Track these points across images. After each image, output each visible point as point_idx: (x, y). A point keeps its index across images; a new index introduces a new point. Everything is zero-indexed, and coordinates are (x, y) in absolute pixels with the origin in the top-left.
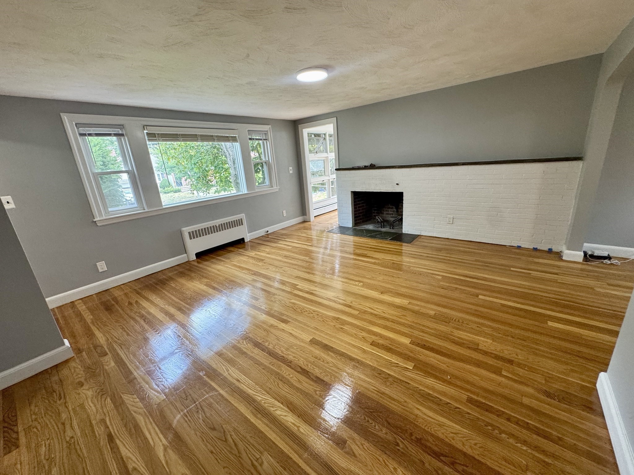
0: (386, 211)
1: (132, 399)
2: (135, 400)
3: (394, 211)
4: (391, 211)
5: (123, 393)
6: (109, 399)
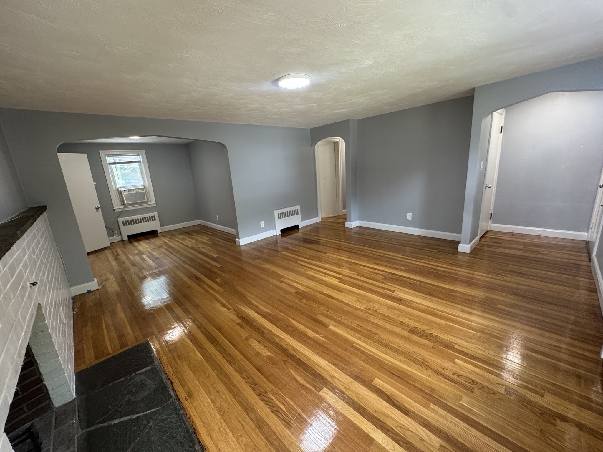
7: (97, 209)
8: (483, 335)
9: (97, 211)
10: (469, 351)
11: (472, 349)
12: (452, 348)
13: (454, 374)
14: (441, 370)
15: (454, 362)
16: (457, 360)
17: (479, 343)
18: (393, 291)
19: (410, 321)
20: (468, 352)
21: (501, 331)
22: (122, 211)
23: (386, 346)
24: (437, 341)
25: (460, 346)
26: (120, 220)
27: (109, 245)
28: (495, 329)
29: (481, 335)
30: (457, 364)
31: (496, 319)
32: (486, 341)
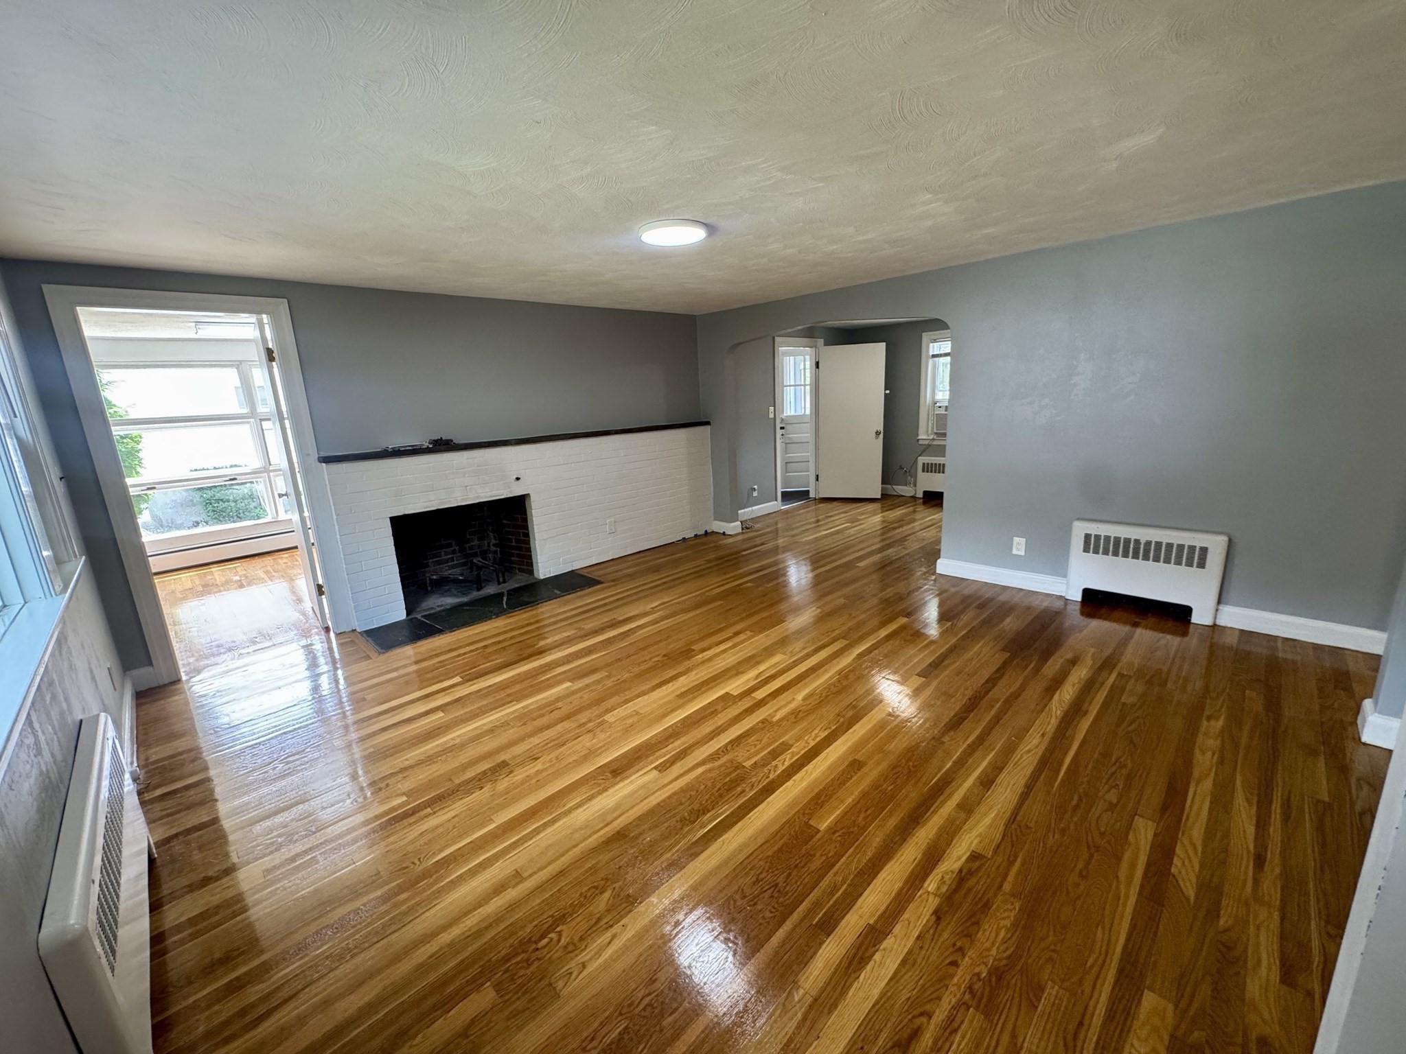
0: (435, 556)
1: (1183, 872)
2: (1179, 865)
3: (454, 552)
4: (446, 554)
5: (1188, 900)
6: (1222, 922)
7: (878, 433)
8: (421, 868)
9: (877, 438)
10: (406, 824)
11: (406, 831)
12: (430, 803)
13: (387, 785)
14: (405, 775)
15: (404, 794)
16: (405, 798)
17: (410, 848)
18: (661, 768)
19: (536, 769)
20: (405, 822)
21: (405, 913)
22: (929, 446)
23: (492, 731)
24: (458, 791)
25: (427, 816)
26: (922, 460)
27: (879, 497)
28: (418, 904)
29: (424, 865)
30: (398, 795)
31: (446, 938)
32: (404, 865)
